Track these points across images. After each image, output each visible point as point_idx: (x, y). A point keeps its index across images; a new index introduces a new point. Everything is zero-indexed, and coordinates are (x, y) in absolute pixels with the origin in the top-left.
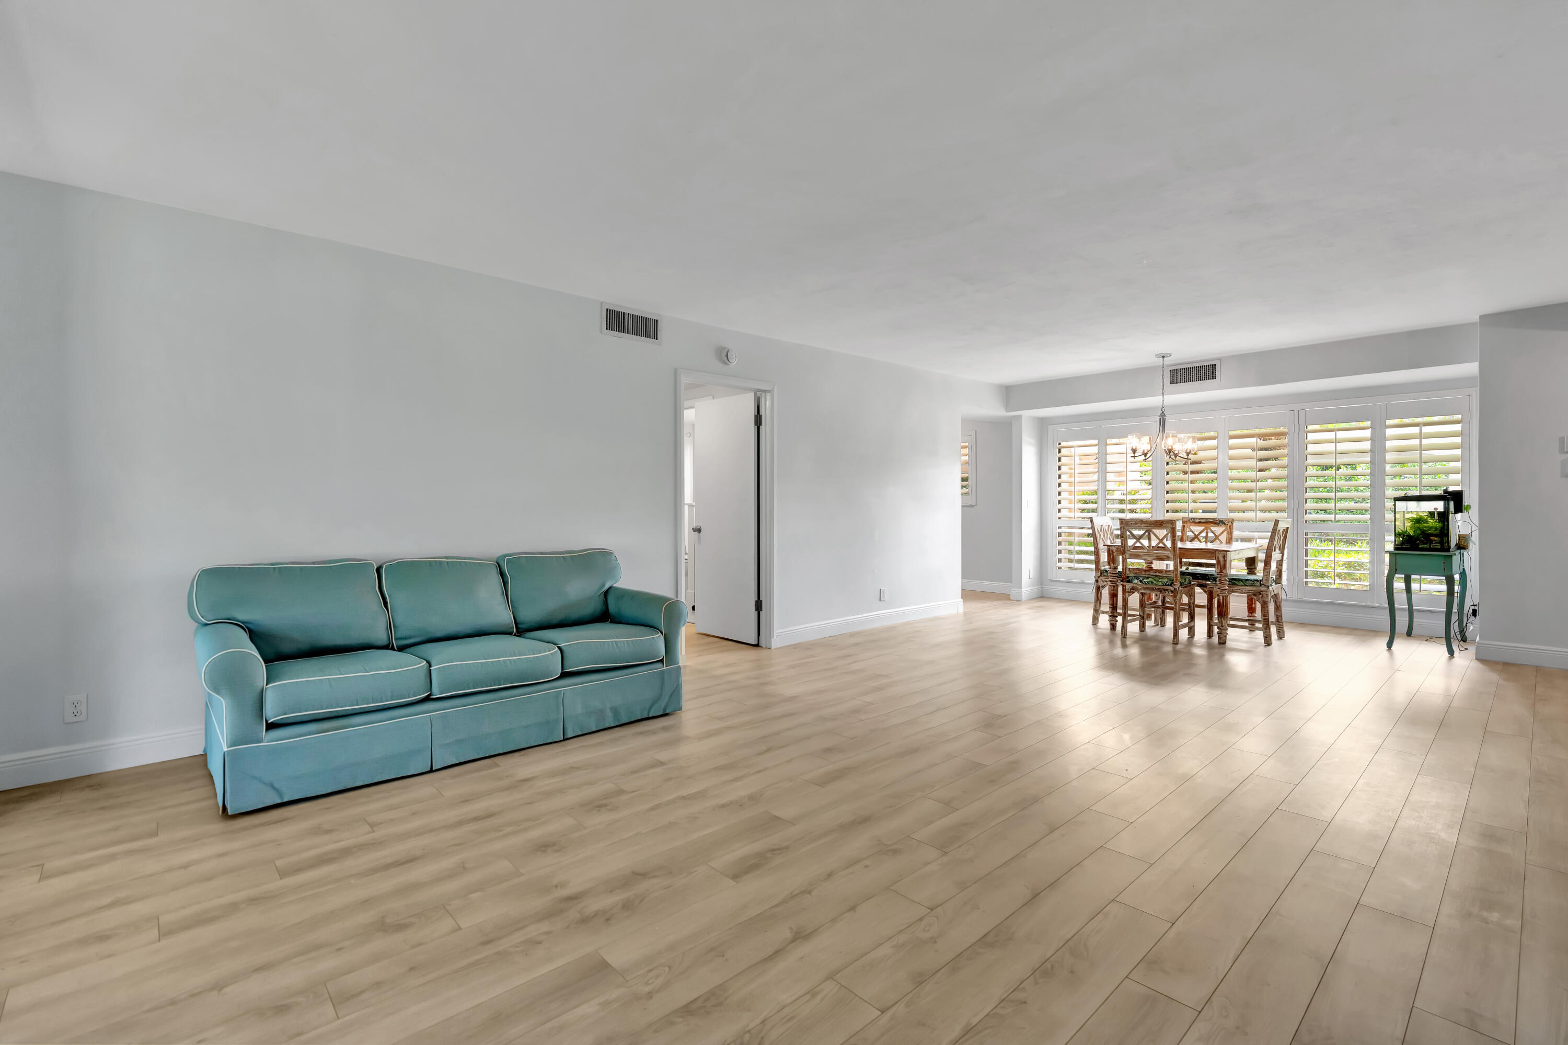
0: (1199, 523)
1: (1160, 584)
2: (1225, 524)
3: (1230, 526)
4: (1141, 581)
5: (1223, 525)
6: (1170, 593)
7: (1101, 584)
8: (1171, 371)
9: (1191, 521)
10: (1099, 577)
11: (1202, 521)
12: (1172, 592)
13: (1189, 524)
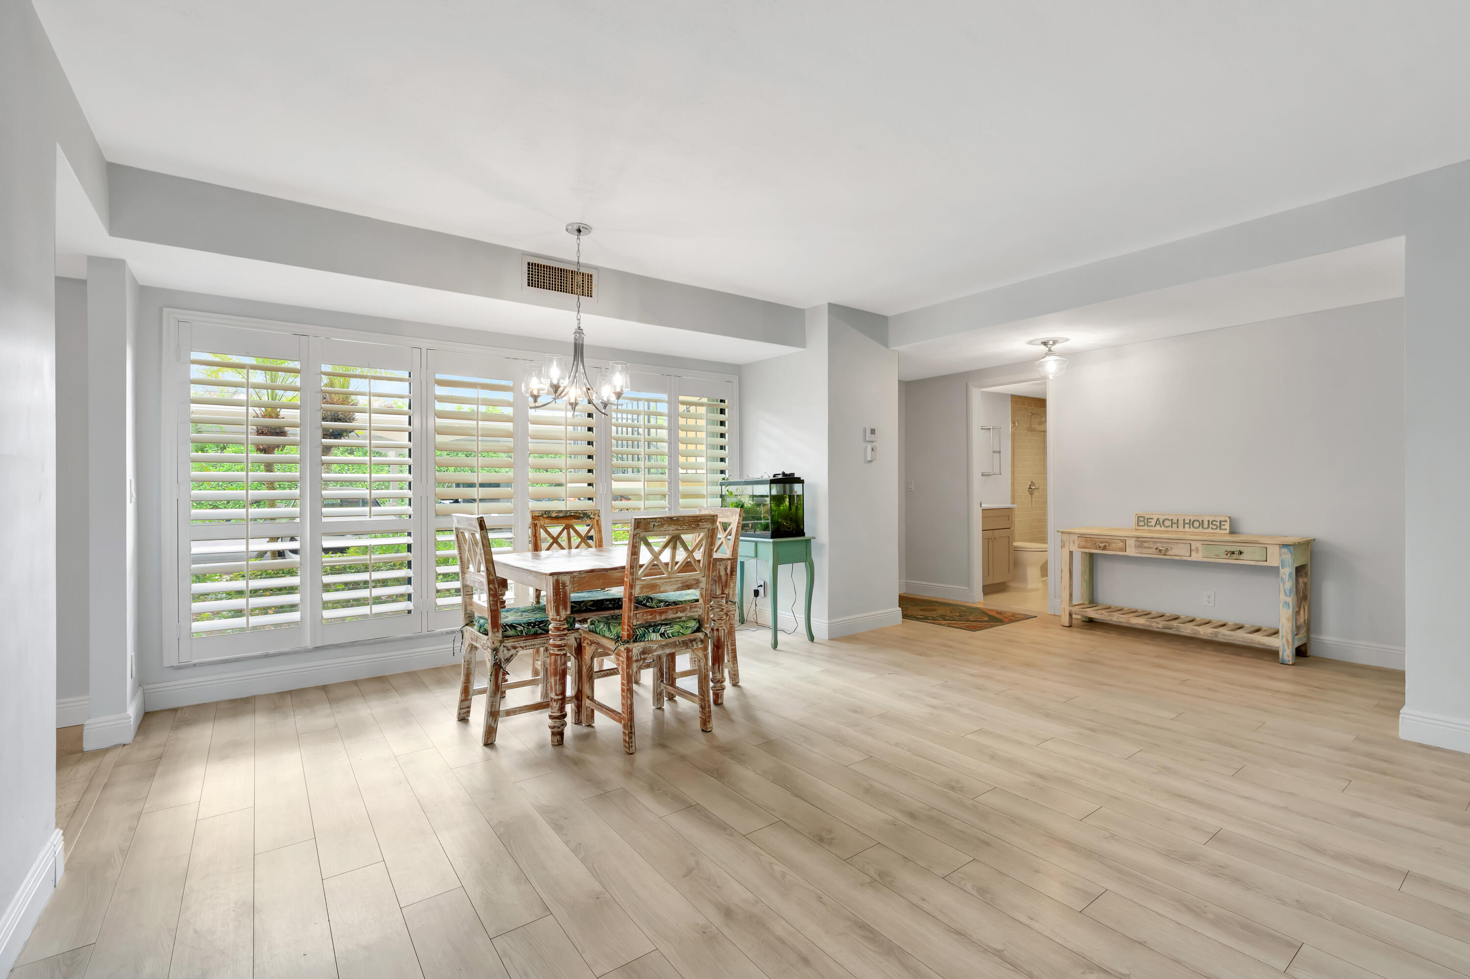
0: (557, 518)
1: (689, 631)
2: (591, 518)
3: (597, 521)
4: (662, 635)
5: (589, 522)
6: (699, 643)
7: (503, 654)
8: (529, 264)
9: (545, 516)
10: (501, 642)
11: (561, 515)
12: (702, 641)
13: (542, 522)
